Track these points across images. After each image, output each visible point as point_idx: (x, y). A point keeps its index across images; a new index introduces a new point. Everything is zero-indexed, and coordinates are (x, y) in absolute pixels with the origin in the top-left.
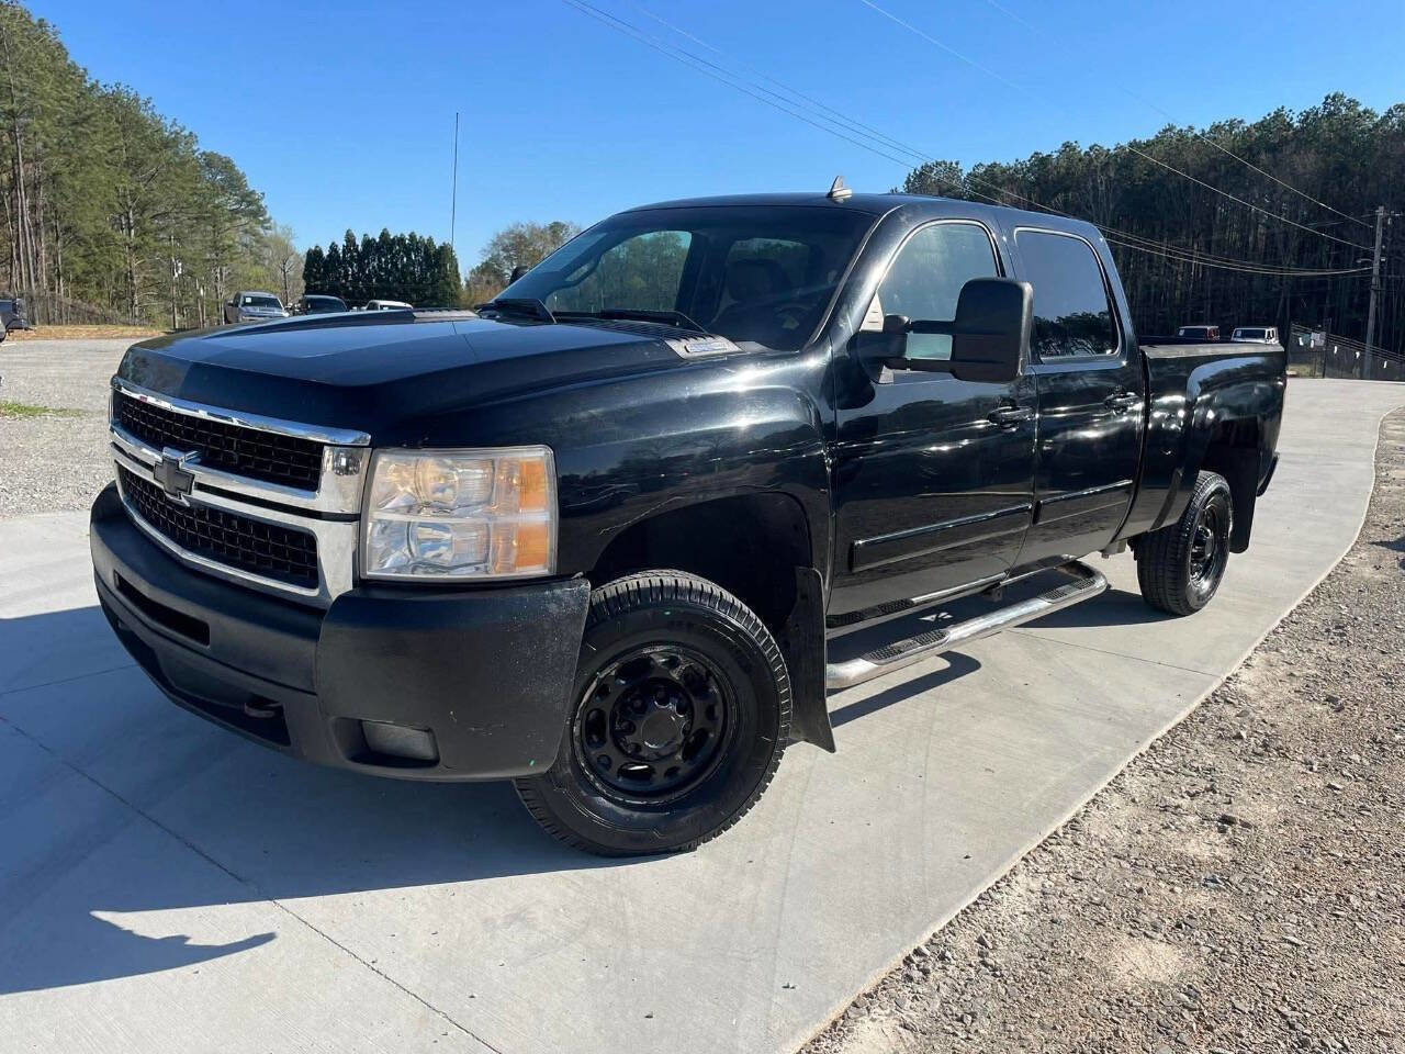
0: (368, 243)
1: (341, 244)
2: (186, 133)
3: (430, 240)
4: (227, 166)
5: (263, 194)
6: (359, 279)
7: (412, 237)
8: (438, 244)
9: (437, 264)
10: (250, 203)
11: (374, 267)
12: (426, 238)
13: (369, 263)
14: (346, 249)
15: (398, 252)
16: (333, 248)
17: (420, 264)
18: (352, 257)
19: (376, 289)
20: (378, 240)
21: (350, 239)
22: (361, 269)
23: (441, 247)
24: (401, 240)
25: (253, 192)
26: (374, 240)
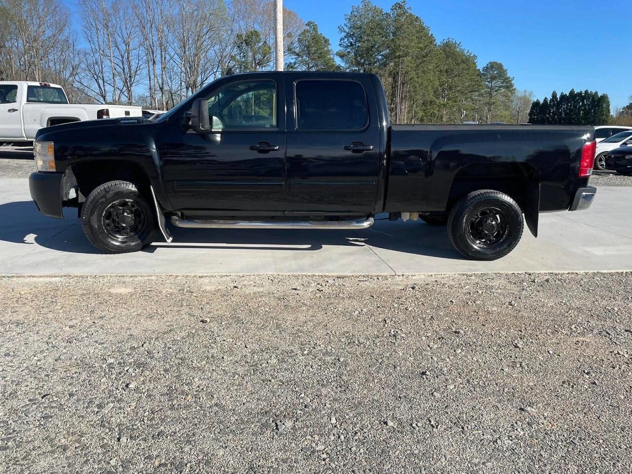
0: (563, 97)
1: (549, 97)
2: (472, 55)
3: (596, 93)
4: (500, 66)
5: (513, 78)
6: (556, 114)
7: (586, 92)
8: (600, 95)
9: (598, 105)
10: (507, 83)
11: (564, 108)
12: (594, 92)
13: (561, 107)
14: (552, 100)
15: (578, 100)
16: (545, 100)
17: (589, 105)
18: (554, 104)
19: (564, 119)
20: (568, 95)
21: (554, 95)
22: (558, 109)
23: (602, 96)
24: (580, 94)
25: (509, 78)
26: (566, 95)
